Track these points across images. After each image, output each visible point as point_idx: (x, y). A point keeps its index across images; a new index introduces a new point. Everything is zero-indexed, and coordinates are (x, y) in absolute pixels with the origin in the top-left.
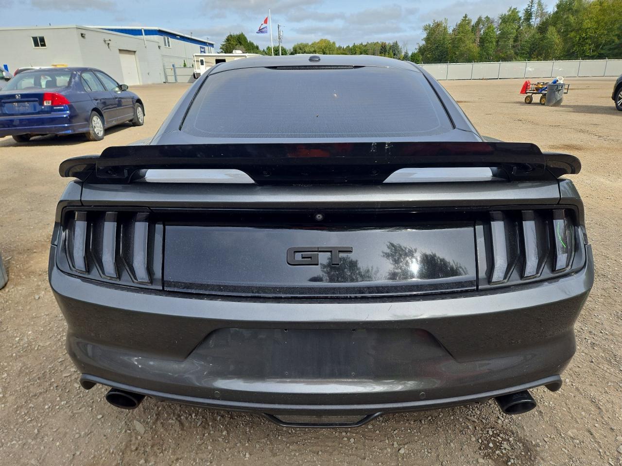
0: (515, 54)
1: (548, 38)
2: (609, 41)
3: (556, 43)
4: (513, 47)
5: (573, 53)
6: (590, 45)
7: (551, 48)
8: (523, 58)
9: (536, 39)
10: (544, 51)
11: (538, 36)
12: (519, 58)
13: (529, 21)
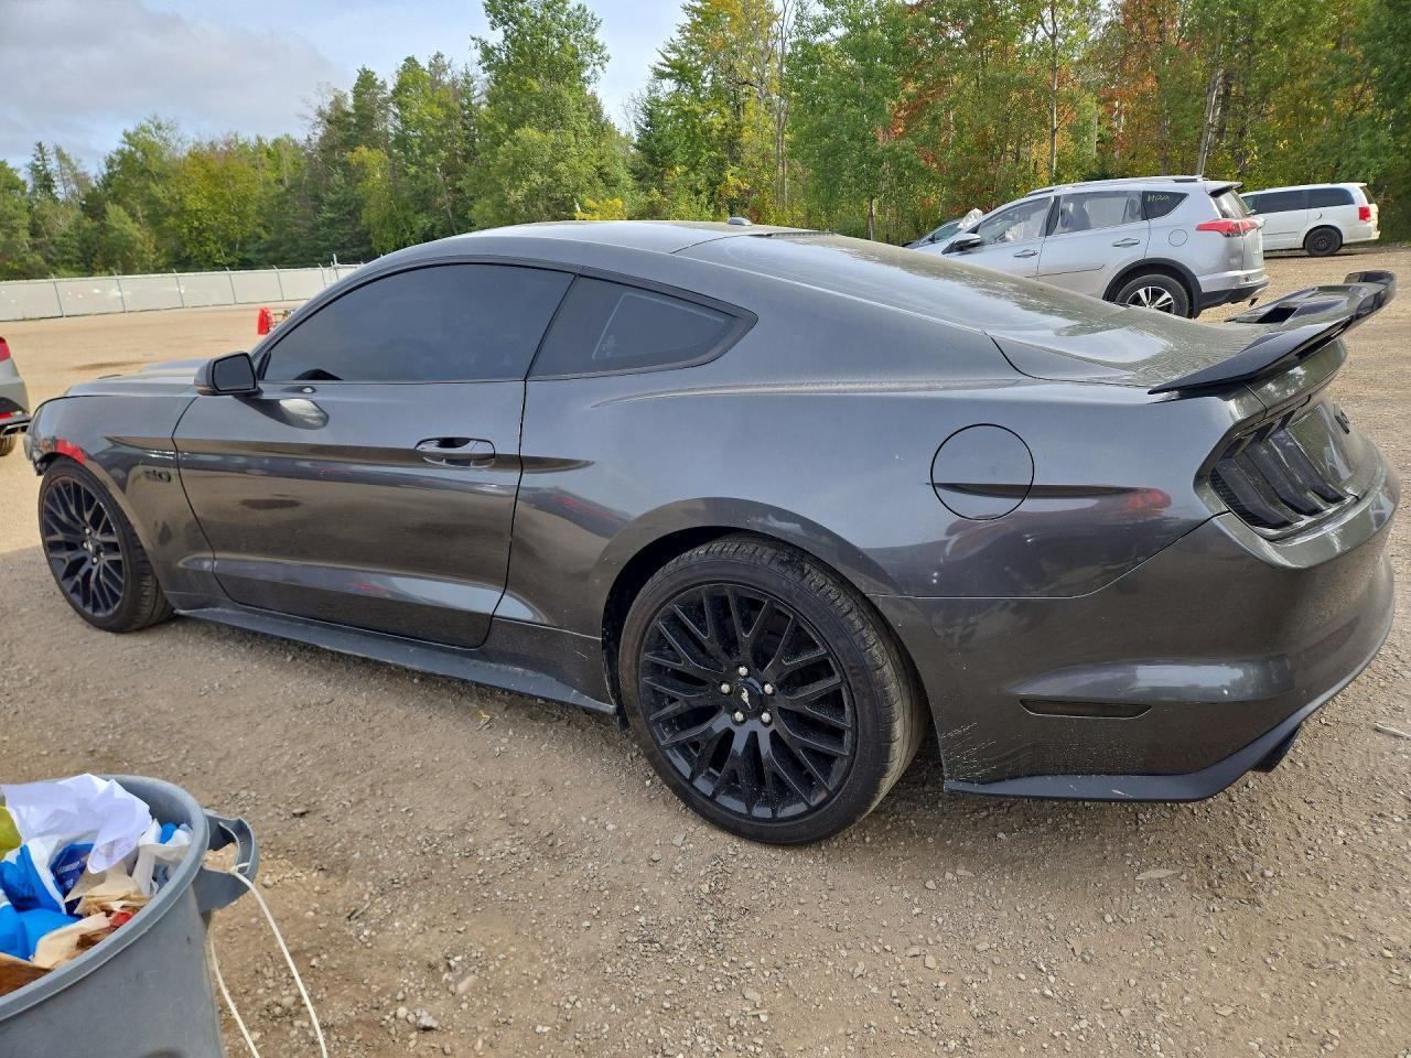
0: (47, 262)
1: (114, 229)
2: (250, 237)
3: (136, 240)
4: (35, 247)
5: (188, 258)
6: (215, 243)
7: (131, 249)
8: (75, 270)
9: (86, 230)
10: (118, 256)
11: (88, 223)
12: (62, 271)
13: (50, 191)
